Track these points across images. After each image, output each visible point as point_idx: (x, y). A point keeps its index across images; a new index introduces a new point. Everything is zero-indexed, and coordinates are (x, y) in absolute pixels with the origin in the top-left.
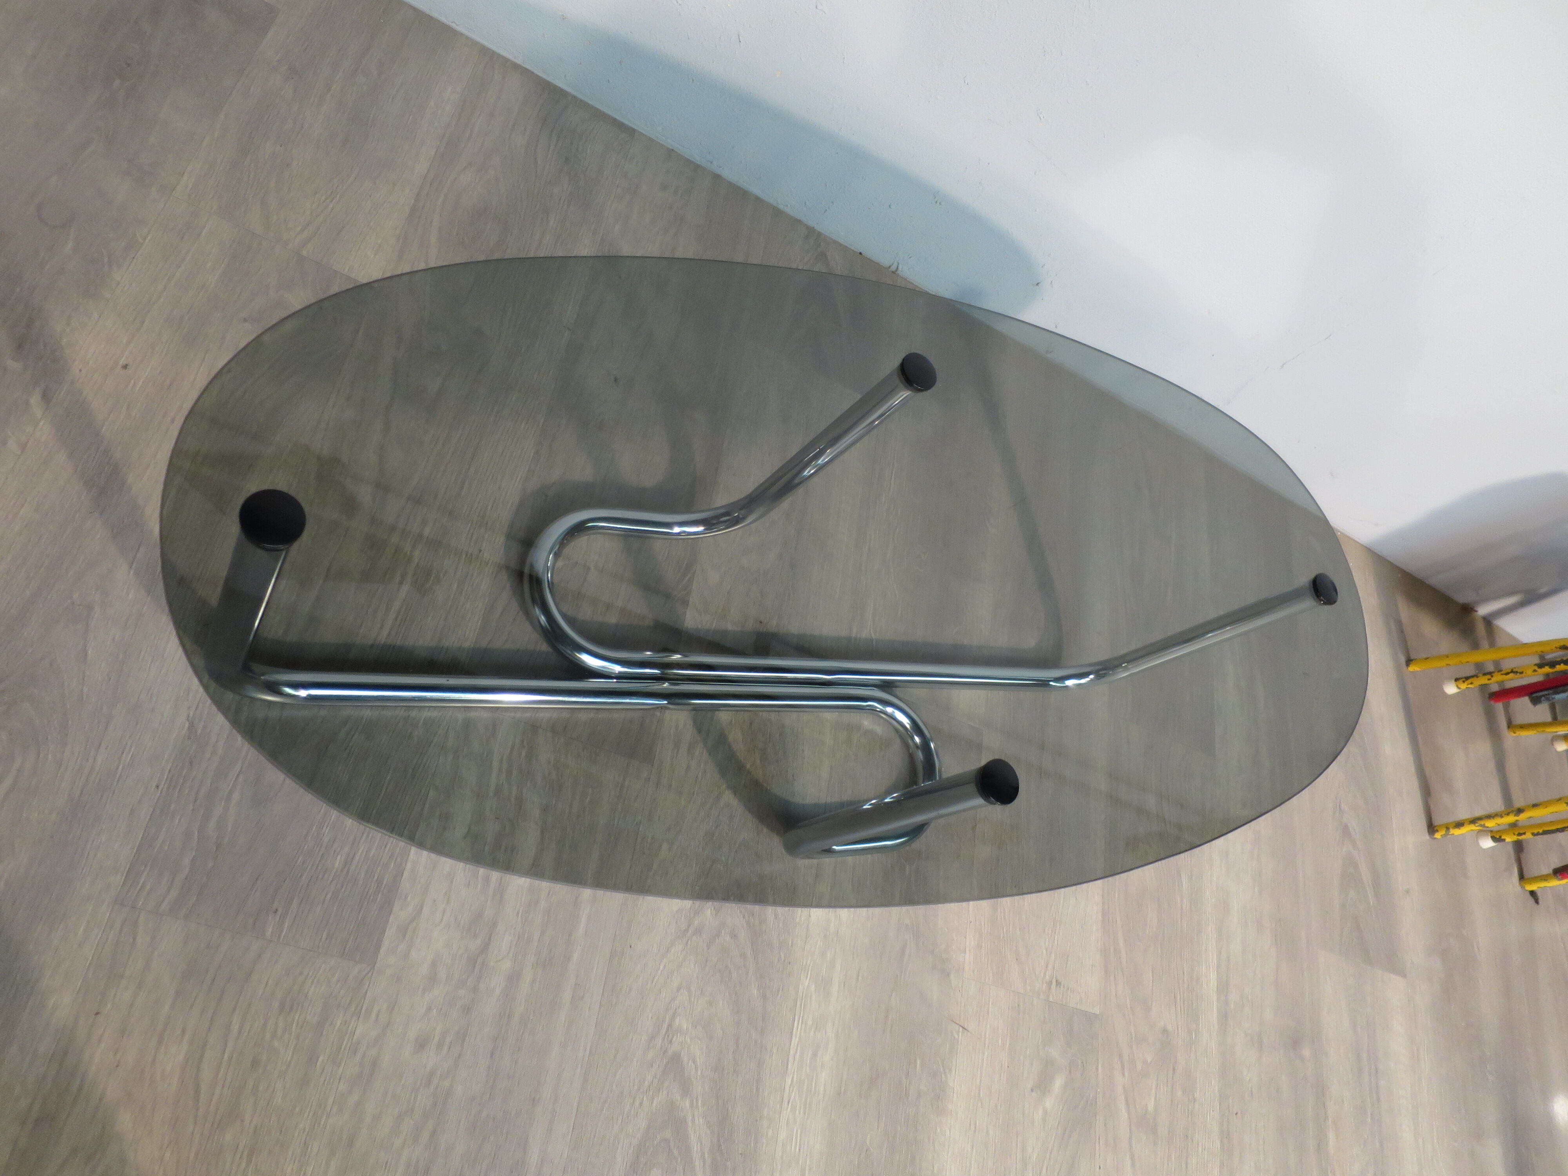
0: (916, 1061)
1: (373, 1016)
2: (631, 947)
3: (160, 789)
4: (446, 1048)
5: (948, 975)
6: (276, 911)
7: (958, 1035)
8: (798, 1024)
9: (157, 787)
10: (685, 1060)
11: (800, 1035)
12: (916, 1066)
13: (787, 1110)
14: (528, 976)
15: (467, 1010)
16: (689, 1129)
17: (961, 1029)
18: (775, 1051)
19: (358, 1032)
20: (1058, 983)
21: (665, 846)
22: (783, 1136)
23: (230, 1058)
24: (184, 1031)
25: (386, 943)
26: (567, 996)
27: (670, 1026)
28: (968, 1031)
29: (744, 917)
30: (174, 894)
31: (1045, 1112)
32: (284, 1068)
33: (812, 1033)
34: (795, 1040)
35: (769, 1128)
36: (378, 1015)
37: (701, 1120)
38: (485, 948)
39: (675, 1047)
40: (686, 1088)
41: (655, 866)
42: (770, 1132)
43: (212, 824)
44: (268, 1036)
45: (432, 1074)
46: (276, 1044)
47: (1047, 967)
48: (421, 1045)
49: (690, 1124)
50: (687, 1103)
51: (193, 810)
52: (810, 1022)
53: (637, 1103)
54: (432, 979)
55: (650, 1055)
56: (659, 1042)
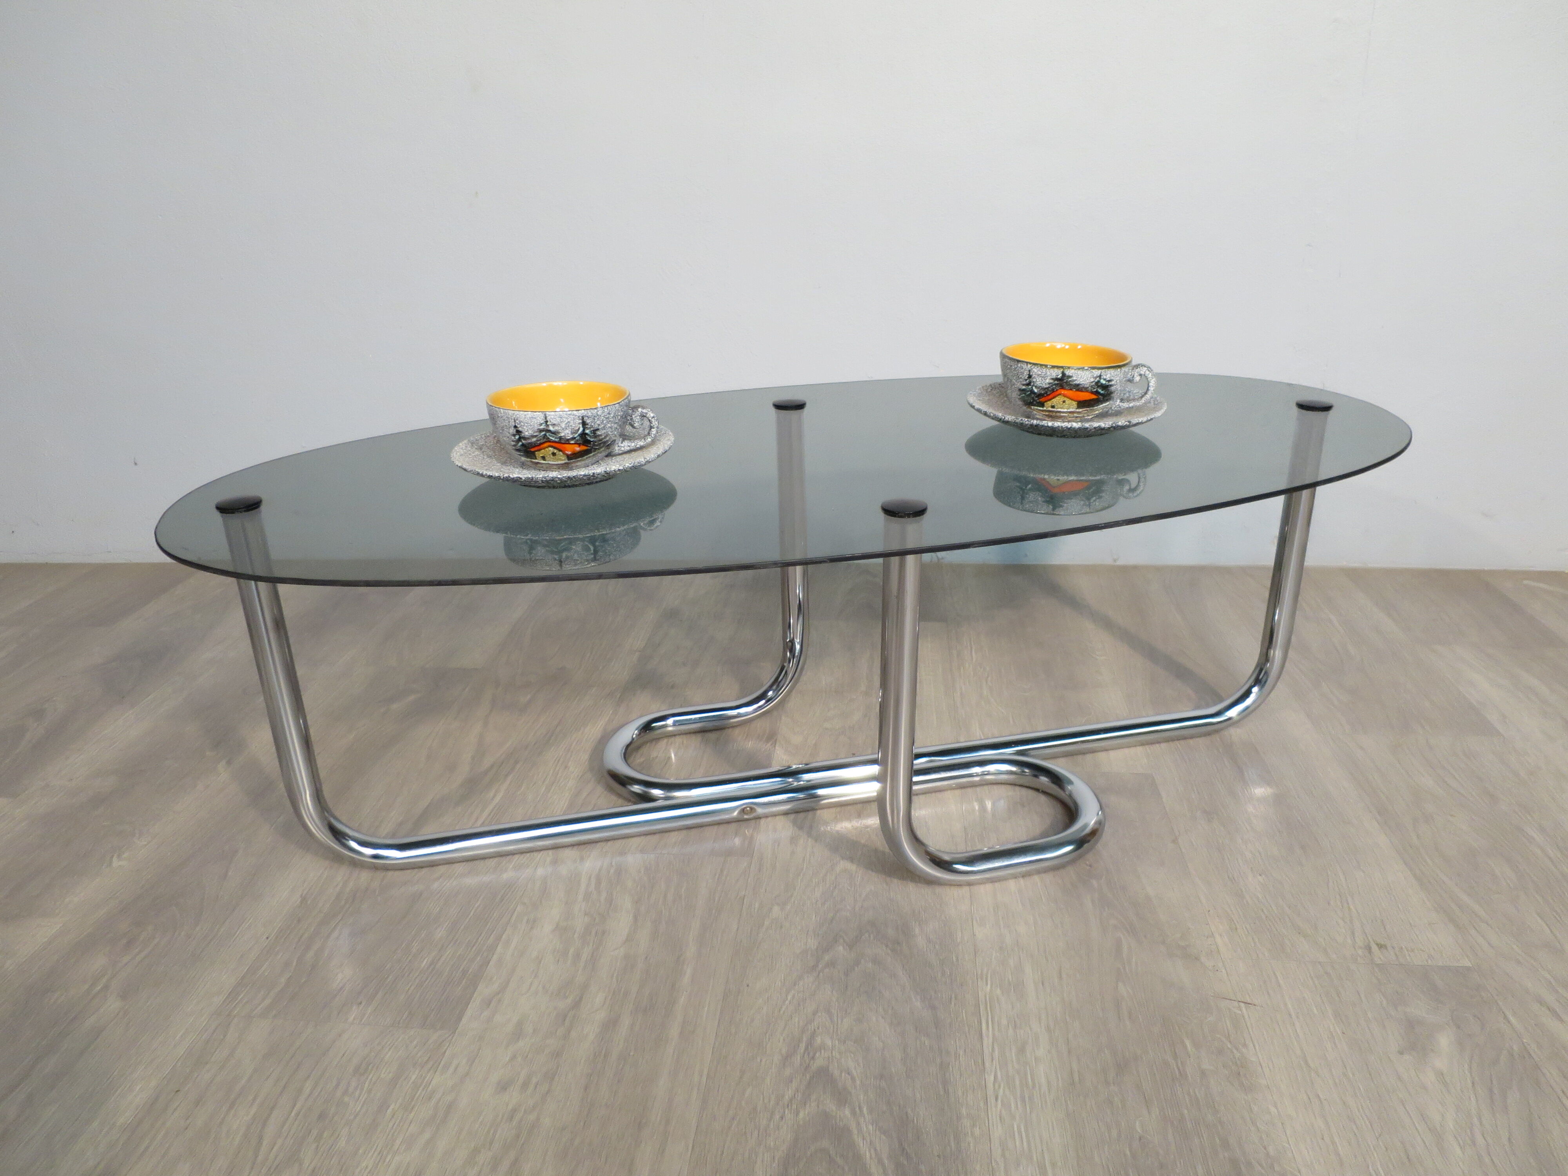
0: (1183, 1042)
1: (452, 1069)
2: (748, 986)
3: (269, 939)
4: (531, 1087)
5: (1197, 959)
6: (361, 1003)
7: (1241, 1010)
8: (987, 1023)
9: (267, 938)
10: (836, 1073)
11: (994, 1035)
12: (1185, 1047)
13: (996, 1106)
14: (626, 1021)
15: (557, 1054)
16: (856, 1137)
17: (1242, 1005)
18: (961, 1053)
19: (434, 1082)
20: (1381, 946)
21: (776, 909)
22: (998, 1132)
23: (298, 1114)
24: (254, 1100)
25: (469, 1012)
26: (674, 1031)
27: (810, 1043)
28: (1255, 1005)
29: (887, 946)
30: (268, 1002)
31: (1440, 1074)
32: (352, 1117)
33: (1011, 1031)
34: (987, 1042)
35: (974, 1126)
36: (456, 1068)
37: (870, 1127)
38: (577, 1004)
39: (819, 1062)
40: (842, 1097)
41: (767, 923)
42: (977, 1131)
43: (310, 954)
44: (339, 1093)
45: (514, 1111)
46: (346, 1099)
47: (1353, 933)
48: (503, 1087)
49: (855, 1131)
50: (847, 1112)
51: (295, 948)
52: (1004, 1022)
53: (777, 1117)
54: (518, 1034)
55: (788, 1071)
56: (797, 1059)
